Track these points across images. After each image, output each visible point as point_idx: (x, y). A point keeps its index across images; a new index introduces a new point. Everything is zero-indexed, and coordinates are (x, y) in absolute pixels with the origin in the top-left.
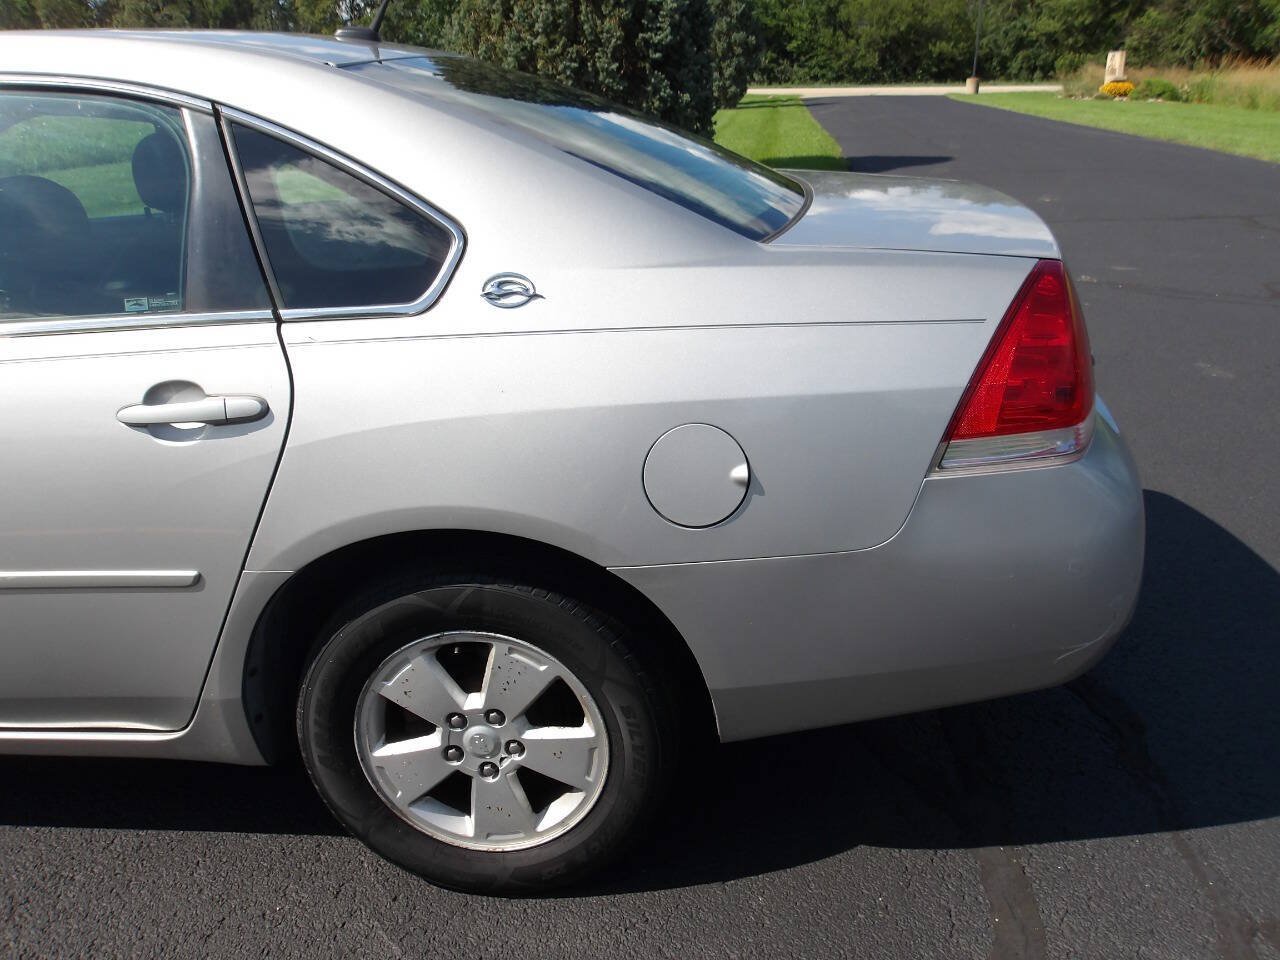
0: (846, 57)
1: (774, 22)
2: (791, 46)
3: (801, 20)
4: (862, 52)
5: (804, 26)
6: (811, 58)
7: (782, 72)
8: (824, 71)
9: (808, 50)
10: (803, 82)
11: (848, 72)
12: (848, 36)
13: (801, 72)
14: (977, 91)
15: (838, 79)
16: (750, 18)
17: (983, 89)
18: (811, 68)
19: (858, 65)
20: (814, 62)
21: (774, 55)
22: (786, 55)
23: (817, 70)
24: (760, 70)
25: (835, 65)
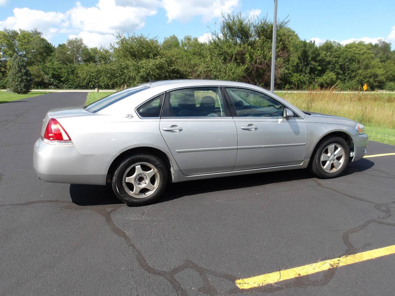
0: (77, 82)
1: (57, 73)
2: (62, 79)
3: (64, 73)
4: (82, 81)
5: (65, 74)
6: (68, 82)
7: (61, 86)
8: (72, 86)
9: (67, 80)
10: (66, 88)
11: (79, 86)
12: (77, 77)
13: (66, 86)
14: (98, 91)
15: (76, 88)
16: (28, 73)
17: (100, 91)
18: (68, 85)
19: (81, 85)
20: (69, 83)
21: (58, 82)
22: (62, 81)
23: (70, 85)
24: (54, 85)
25: (75, 84)
